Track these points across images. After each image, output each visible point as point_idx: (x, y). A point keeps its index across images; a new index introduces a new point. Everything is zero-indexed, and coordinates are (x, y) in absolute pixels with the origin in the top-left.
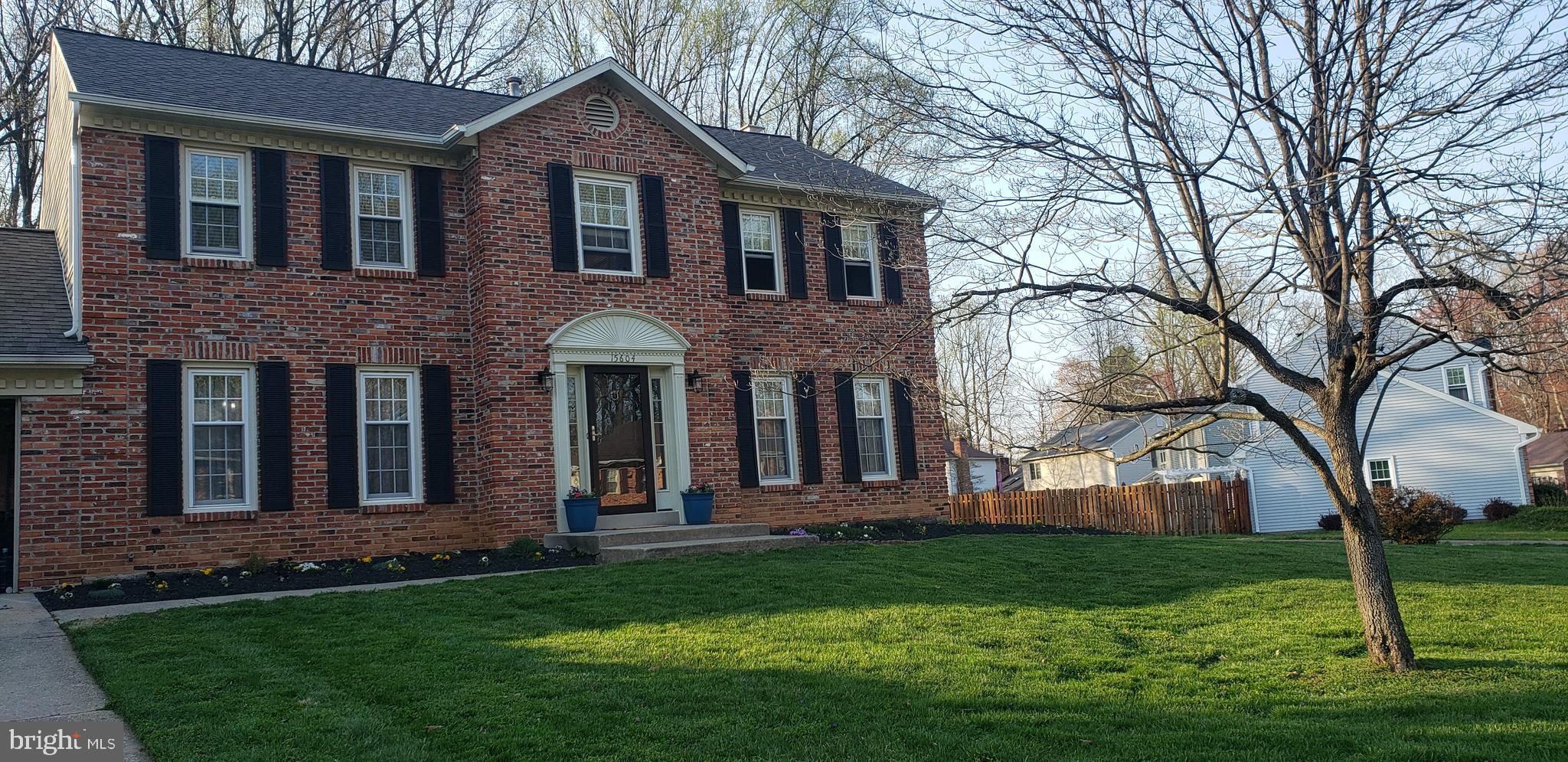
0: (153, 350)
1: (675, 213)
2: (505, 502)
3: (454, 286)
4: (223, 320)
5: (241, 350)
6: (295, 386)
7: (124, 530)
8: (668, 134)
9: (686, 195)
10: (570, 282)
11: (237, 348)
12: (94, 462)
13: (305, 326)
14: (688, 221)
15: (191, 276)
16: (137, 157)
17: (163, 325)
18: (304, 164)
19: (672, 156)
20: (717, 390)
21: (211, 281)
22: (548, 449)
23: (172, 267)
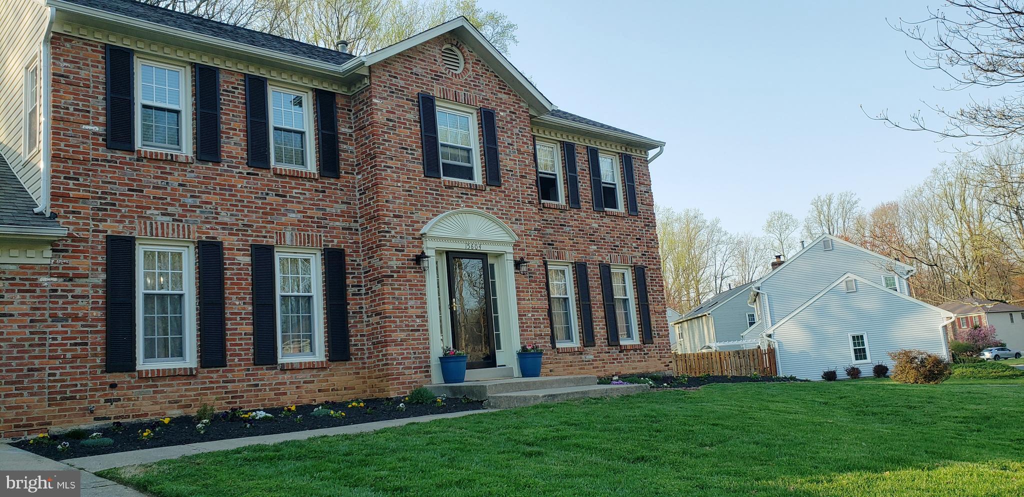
0: (112, 227)
1: (503, 139)
2: (394, 359)
3: (346, 186)
4: (169, 204)
5: (184, 231)
6: (227, 262)
7: (86, 385)
8: (497, 79)
9: (509, 125)
10: (436, 186)
11: (181, 228)
12: (59, 324)
13: (234, 212)
14: (511, 145)
15: (144, 166)
16: (99, 62)
17: (120, 206)
18: (233, 80)
19: (500, 95)
20: (534, 273)
21: (159, 171)
22: (423, 316)
23: (128, 157)
